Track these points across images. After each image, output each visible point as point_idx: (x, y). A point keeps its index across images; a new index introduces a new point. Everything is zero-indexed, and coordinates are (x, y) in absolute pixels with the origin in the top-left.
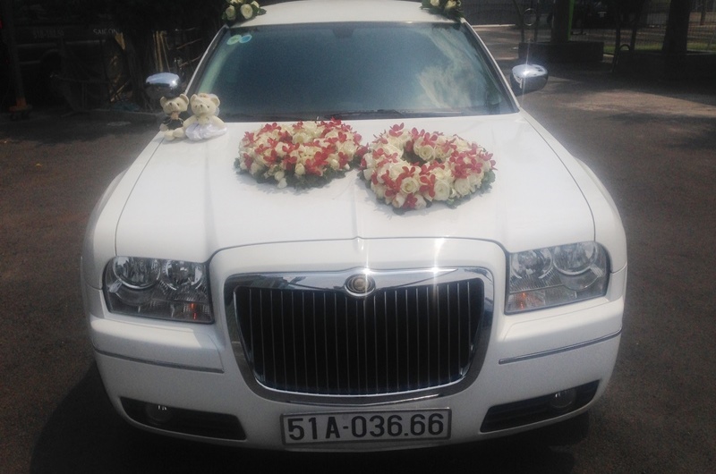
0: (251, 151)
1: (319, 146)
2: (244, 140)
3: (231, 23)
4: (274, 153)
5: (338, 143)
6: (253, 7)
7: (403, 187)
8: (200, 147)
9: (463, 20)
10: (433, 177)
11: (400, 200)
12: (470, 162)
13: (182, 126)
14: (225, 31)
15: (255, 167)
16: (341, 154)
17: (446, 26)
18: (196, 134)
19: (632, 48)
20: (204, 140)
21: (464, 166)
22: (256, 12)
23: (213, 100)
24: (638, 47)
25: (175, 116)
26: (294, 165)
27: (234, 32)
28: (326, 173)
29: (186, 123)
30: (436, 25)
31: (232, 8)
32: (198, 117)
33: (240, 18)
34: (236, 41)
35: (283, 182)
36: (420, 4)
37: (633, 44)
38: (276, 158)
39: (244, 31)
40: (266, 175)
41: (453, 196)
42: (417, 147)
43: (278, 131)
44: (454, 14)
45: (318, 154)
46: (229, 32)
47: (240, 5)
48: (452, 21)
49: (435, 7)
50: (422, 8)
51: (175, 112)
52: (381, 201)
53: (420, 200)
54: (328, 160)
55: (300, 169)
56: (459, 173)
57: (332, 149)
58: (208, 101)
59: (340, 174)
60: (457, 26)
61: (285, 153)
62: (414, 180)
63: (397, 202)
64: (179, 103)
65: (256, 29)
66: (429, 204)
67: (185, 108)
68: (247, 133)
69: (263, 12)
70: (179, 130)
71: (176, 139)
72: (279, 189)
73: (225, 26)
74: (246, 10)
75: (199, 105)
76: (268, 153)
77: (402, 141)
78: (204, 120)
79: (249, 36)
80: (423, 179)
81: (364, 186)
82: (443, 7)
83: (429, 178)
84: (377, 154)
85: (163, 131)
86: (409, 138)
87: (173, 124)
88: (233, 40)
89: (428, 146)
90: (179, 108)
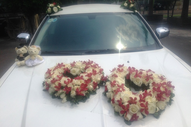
0: (49, 81)
1: (83, 79)
2: (46, 73)
3: (50, 14)
4: (60, 84)
5: (92, 76)
6: (58, 8)
7: (130, 109)
8: (31, 70)
9: (136, 11)
10: (147, 102)
11: (129, 117)
12: (164, 90)
13: (24, 60)
14: (48, 17)
15: (51, 90)
16: (94, 83)
17: (130, 13)
18: (30, 64)
19: (172, 16)
20: (33, 66)
21: (162, 93)
22: (59, 10)
23: (38, 48)
24: (174, 16)
25: (21, 56)
26: (70, 91)
27: (51, 17)
28: (87, 94)
29: (26, 58)
30: (126, 13)
31: (50, 8)
32: (31, 56)
33: (53, 12)
34: (51, 21)
35: (65, 99)
36: (120, 6)
37: (172, 15)
38: (60, 87)
39: (54, 17)
40: (56, 95)
41: (157, 111)
42: (132, 77)
43: (63, 67)
44: (133, 9)
45: (82, 84)
46: (49, 18)
47: (53, 7)
48: (132, 12)
49: (126, 7)
50: (121, 7)
51: (21, 54)
52: (117, 114)
53: (140, 116)
54: (88, 87)
55: (73, 93)
56: (159, 97)
57: (90, 80)
58: (35, 49)
59: (94, 92)
60: (134, 13)
61: (65, 85)
62: (137, 106)
63: (127, 118)
64: (23, 50)
65: (59, 16)
66: (144, 117)
67: (26, 51)
68: (49, 69)
69: (62, 10)
70: (23, 62)
71: (21, 66)
72: (62, 103)
73: (48, 15)
74: (55, 9)
75: (31, 51)
76: (57, 84)
77: (124, 74)
78: (33, 57)
79: (56, 19)
80: (142, 105)
81: (107, 101)
82: (129, 7)
83: (145, 103)
84: (113, 84)
85: (17, 61)
86: (128, 73)
87: (21, 59)
88: (50, 20)
89: (138, 78)
90: (23, 52)
